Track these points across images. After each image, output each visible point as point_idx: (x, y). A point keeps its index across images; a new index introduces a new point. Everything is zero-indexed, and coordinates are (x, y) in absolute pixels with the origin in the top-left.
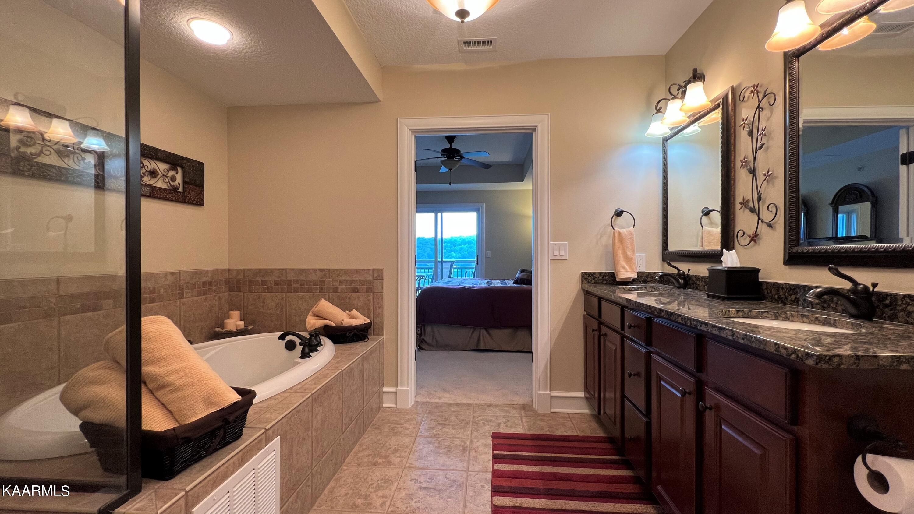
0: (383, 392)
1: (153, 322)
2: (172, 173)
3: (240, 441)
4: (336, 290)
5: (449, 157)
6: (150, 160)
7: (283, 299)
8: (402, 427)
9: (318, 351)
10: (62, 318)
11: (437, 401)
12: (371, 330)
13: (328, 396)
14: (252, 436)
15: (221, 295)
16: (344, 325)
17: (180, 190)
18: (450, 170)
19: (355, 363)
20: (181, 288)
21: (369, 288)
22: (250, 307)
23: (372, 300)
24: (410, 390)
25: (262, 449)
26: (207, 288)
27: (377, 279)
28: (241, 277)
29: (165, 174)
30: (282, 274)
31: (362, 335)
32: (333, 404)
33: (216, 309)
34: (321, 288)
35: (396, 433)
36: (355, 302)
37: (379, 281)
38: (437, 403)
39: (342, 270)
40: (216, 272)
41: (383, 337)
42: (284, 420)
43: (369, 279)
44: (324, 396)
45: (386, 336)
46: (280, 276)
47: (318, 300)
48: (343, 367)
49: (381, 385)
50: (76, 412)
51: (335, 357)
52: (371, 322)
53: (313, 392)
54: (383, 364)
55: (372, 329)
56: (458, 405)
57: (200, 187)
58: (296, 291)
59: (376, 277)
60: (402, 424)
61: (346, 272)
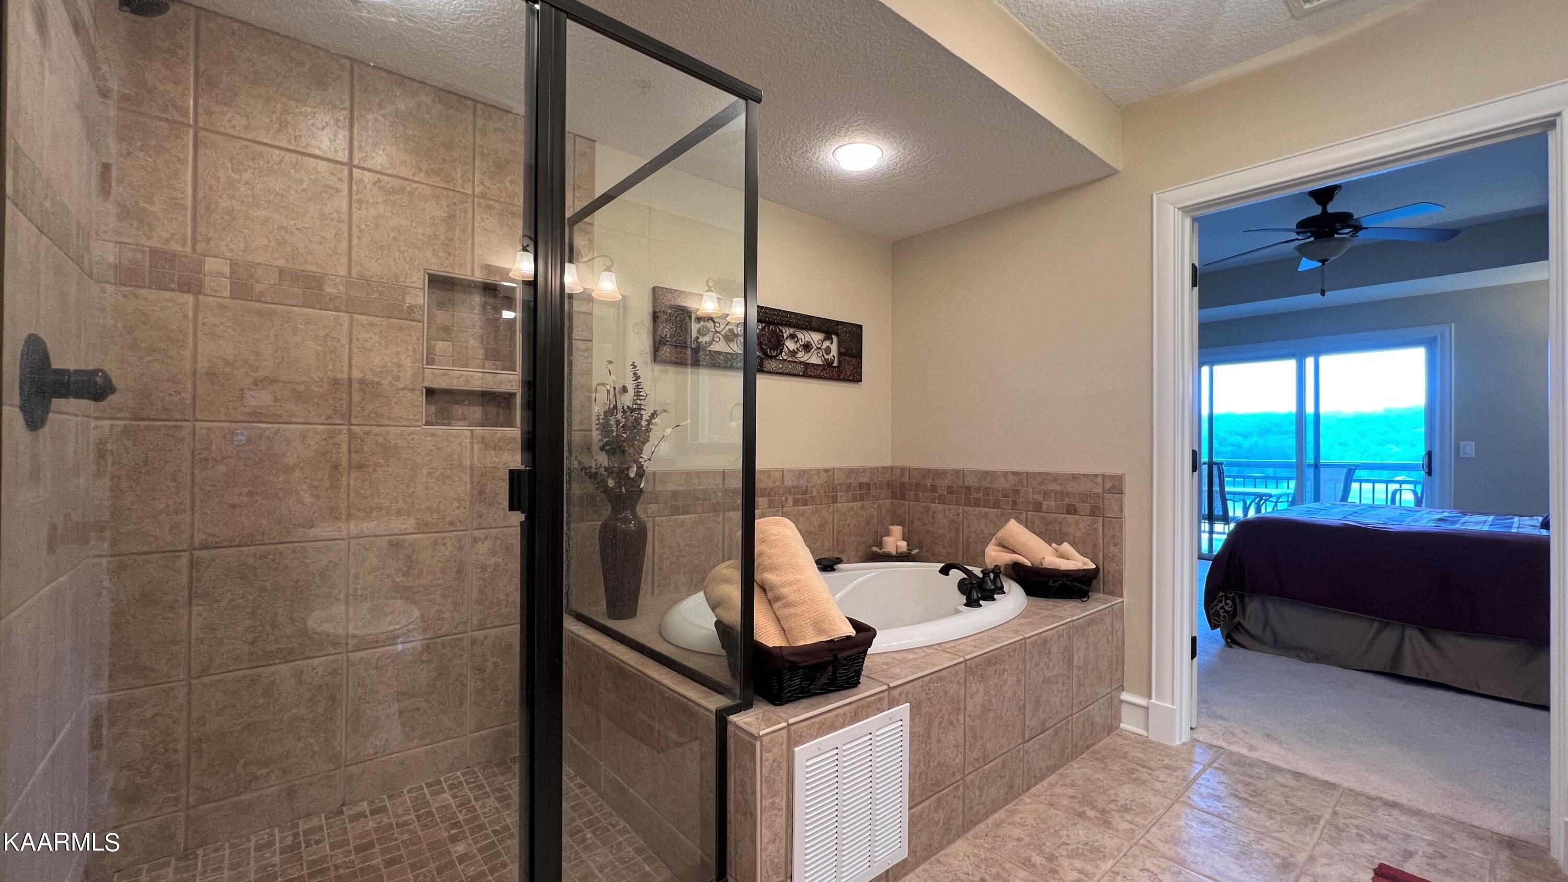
0: (1122, 701)
1: (776, 523)
2: (827, 343)
3: (855, 690)
4: (1038, 507)
5: (1318, 236)
6: (805, 332)
7: (958, 514)
8: (1150, 774)
9: (995, 600)
10: (726, 514)
11: (1244, 751)
12: (1099, 583)
13: (996, 671)
14: (870, 689)
15: (881, 502)
16: (1044, 566)
17: (835, 364)
18: (1323, 262)
19: (1054, 631)
20: (834, 491)
21: (1095, 507)
22: (917, 523)
23: (1101, 531)
24: (1178, 711)
25: (884, 711)
26: (864, 491)
27: (1110, 491)
28: (906, 479)
29: (819, 346)
30: (958, 477)
31: (1080, 589)
32: (1006, 688)
33: (875, 521)
34: (1015, 503)
35: (1135, 780)
36: (1071, 530)
37: (1114, 495)
38: (1242, 756)
39: (1048, 474)
40: (875, 471)
41: (1121, 600)
42: (918, 684)
43: (1095, 490)
44: (988, 669)
45: (1129, 598)
46: (955, 479)
47: (1007, 521)
48: (1027, 633)
49: (1115, 686)
50: (714, 607)
51: (1021, 616)
52: (1097, 569)
53: (967, 658)
54: (1122, 648)
55: (1102, 583)
56: (1298, 775)
57: (856, 357)
58: (977, 504)
59: (1108, 490)
60: (1150, 769)
61: (1055, 478)
